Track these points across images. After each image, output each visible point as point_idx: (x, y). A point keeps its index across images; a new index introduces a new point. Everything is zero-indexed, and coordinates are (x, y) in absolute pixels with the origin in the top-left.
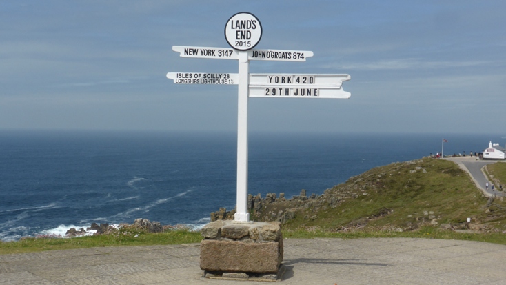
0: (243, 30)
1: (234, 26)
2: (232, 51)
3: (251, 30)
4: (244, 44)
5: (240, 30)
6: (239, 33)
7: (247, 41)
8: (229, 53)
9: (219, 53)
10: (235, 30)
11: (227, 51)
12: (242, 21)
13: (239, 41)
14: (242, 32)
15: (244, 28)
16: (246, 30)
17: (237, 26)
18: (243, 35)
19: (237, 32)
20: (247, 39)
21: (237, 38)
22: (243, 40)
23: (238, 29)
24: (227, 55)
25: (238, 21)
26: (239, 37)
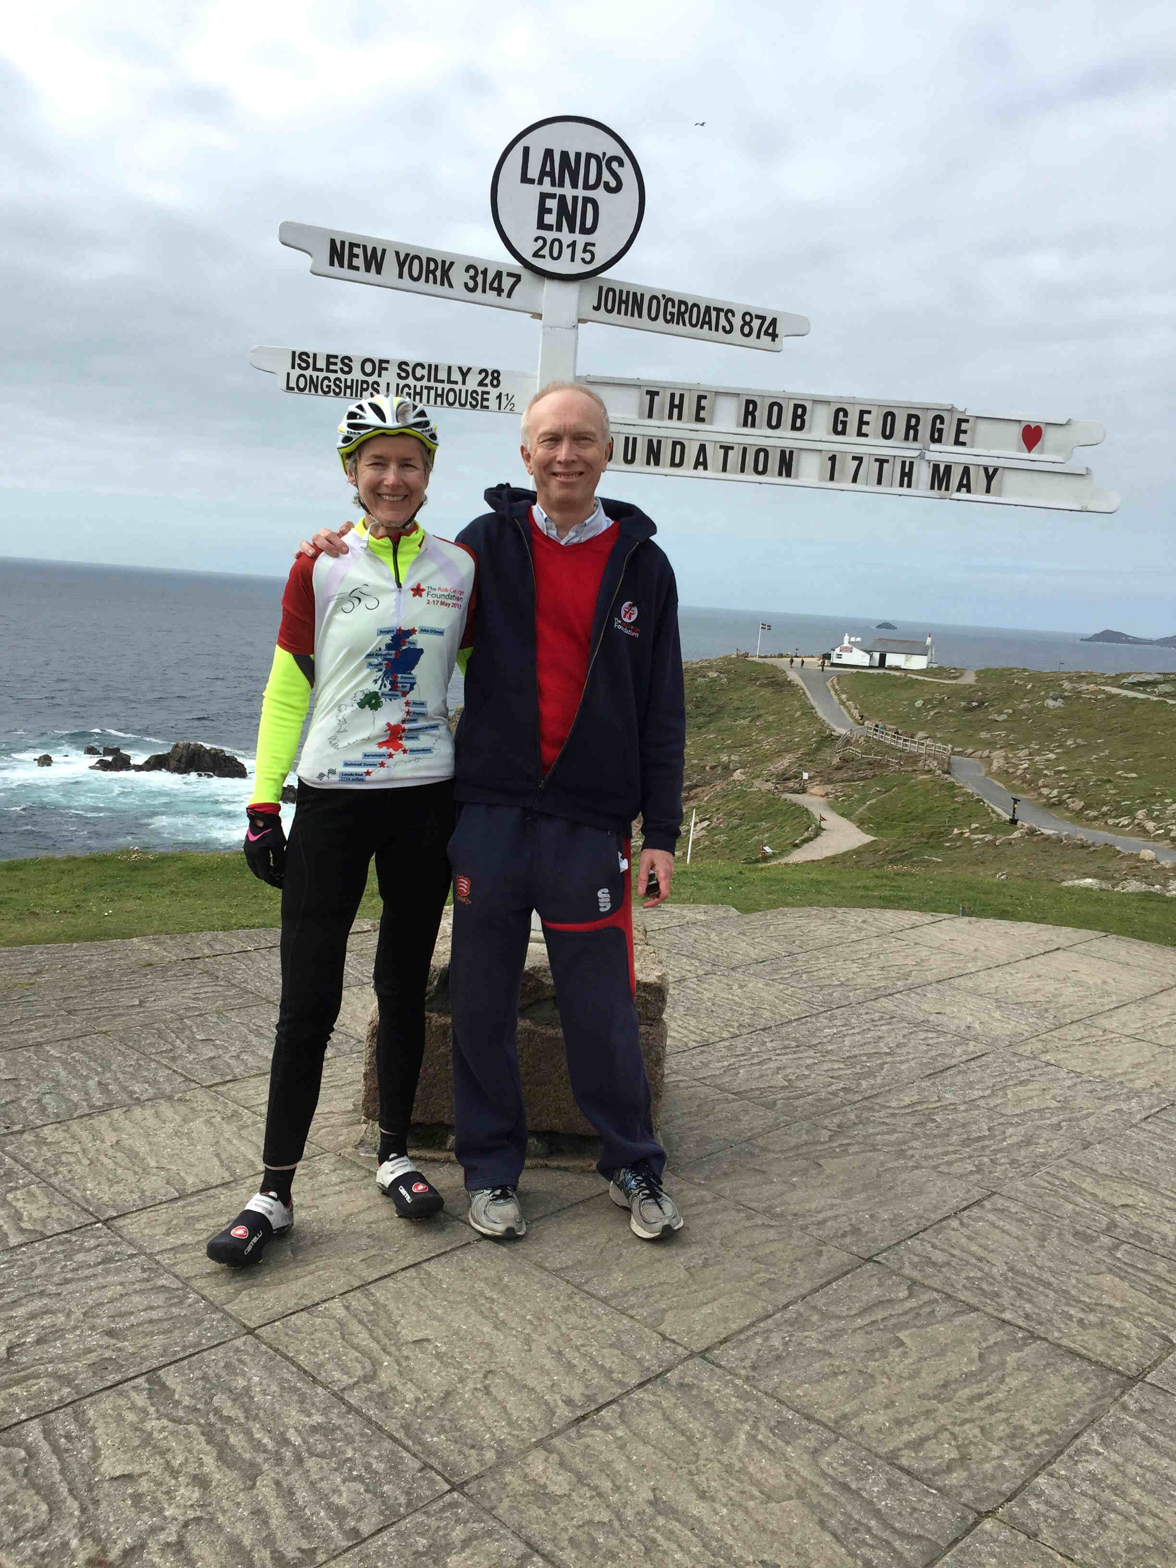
0: (568, 191)
1: (534, 172)
2: (518, 278)
3: (599, 194)
4: (567, 252)
5: (558, 191)
6: (552, 204)
7: (581, 240)
8: (507, 283)
9: (466, 277)
10: (534, 191)
11: (499, 275)
12: (565, 155)
13: (550, 235)
14: (562, 198)
15: (574, 185)
16: (581, 193)
17: (543, 173)
18: (566, 214)
19: (544, 197)
20: (584, 231)
21: (541, 225)
22: (566, 237)
23: (547, 186)
24: (499, 291)
25: (549, 153)
26: (550, 219)
